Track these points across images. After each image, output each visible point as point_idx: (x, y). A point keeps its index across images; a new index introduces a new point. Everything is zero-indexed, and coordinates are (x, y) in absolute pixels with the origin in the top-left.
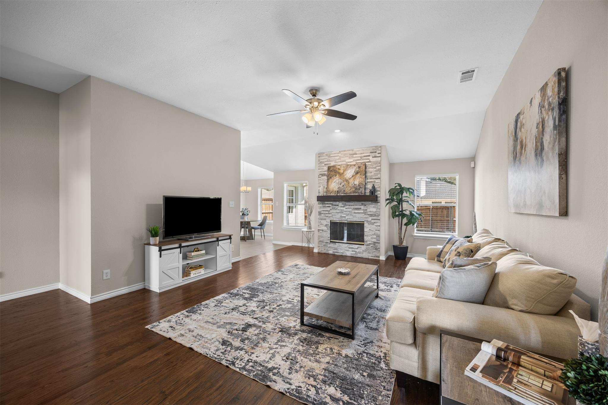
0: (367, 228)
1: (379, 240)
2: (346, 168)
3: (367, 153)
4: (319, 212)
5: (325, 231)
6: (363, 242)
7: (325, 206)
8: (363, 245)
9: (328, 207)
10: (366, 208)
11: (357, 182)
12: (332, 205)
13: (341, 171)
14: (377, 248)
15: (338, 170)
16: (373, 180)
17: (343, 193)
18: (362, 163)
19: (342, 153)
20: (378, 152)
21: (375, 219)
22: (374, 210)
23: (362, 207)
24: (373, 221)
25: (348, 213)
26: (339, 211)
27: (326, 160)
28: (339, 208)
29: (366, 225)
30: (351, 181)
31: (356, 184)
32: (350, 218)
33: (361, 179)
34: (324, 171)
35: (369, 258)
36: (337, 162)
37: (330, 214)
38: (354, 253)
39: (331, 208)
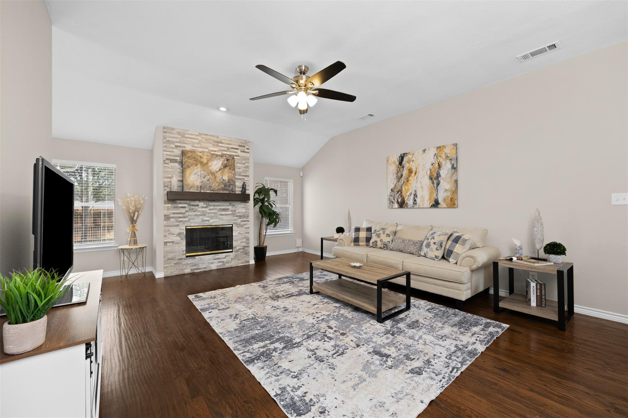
0: (236, 231)
1: (249, 244)
2: (210, 157)
3: (235, 145)
4: (165, 216)
5: (178, 243)
6: (230, 249)
7: (177, 207)
8: (232, 252)
9: (183, 206)
10: (235, 209)
11: (226, 178)
12: (190, 205)
13: (205, 161)
14: (247, 252)
15: (199, 158)
16: (242, 177)
17: (209, 190)
18: (230, 156)
19: (203, 136)
20: (246, 147)
21: (244, 221)
22: (244, 211)
23: (230, 207)
24: (242, 223)
25: (213, 215)
26: (199, 213)
27: (178, 140)
28: (199, 209)
29: (234, 228)
30: (219, 175)
31: (225, 180)
32: (215, 222)
33: (230, 174)
34: (174, 156)
35: (239, 265)
36: (195, 147)
37: (185, 217)
38: (222, 263)
39: (187, 209)
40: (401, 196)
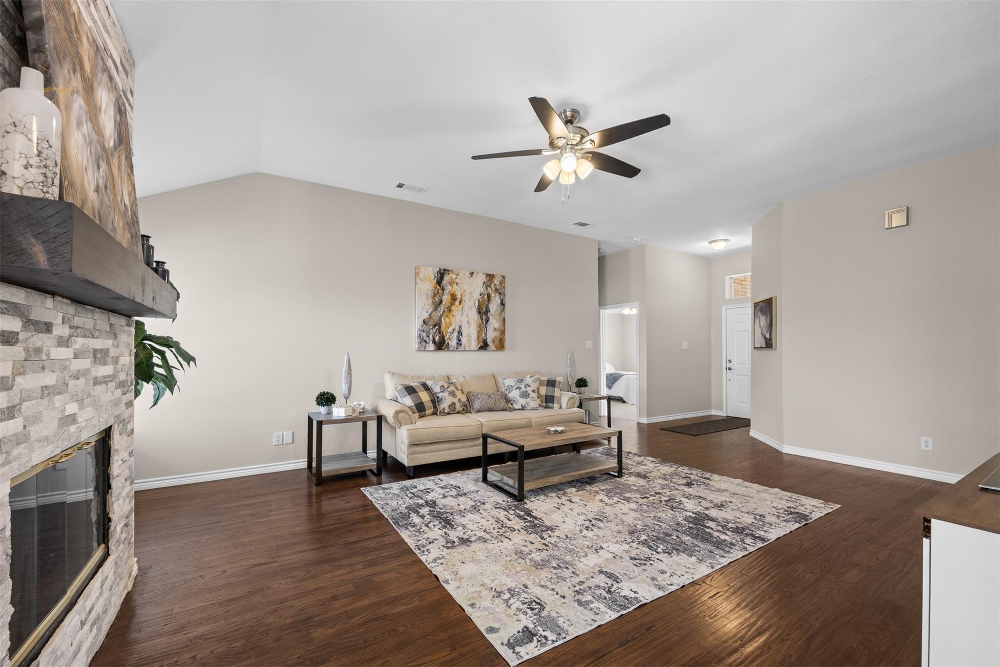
40: (440, 333)
